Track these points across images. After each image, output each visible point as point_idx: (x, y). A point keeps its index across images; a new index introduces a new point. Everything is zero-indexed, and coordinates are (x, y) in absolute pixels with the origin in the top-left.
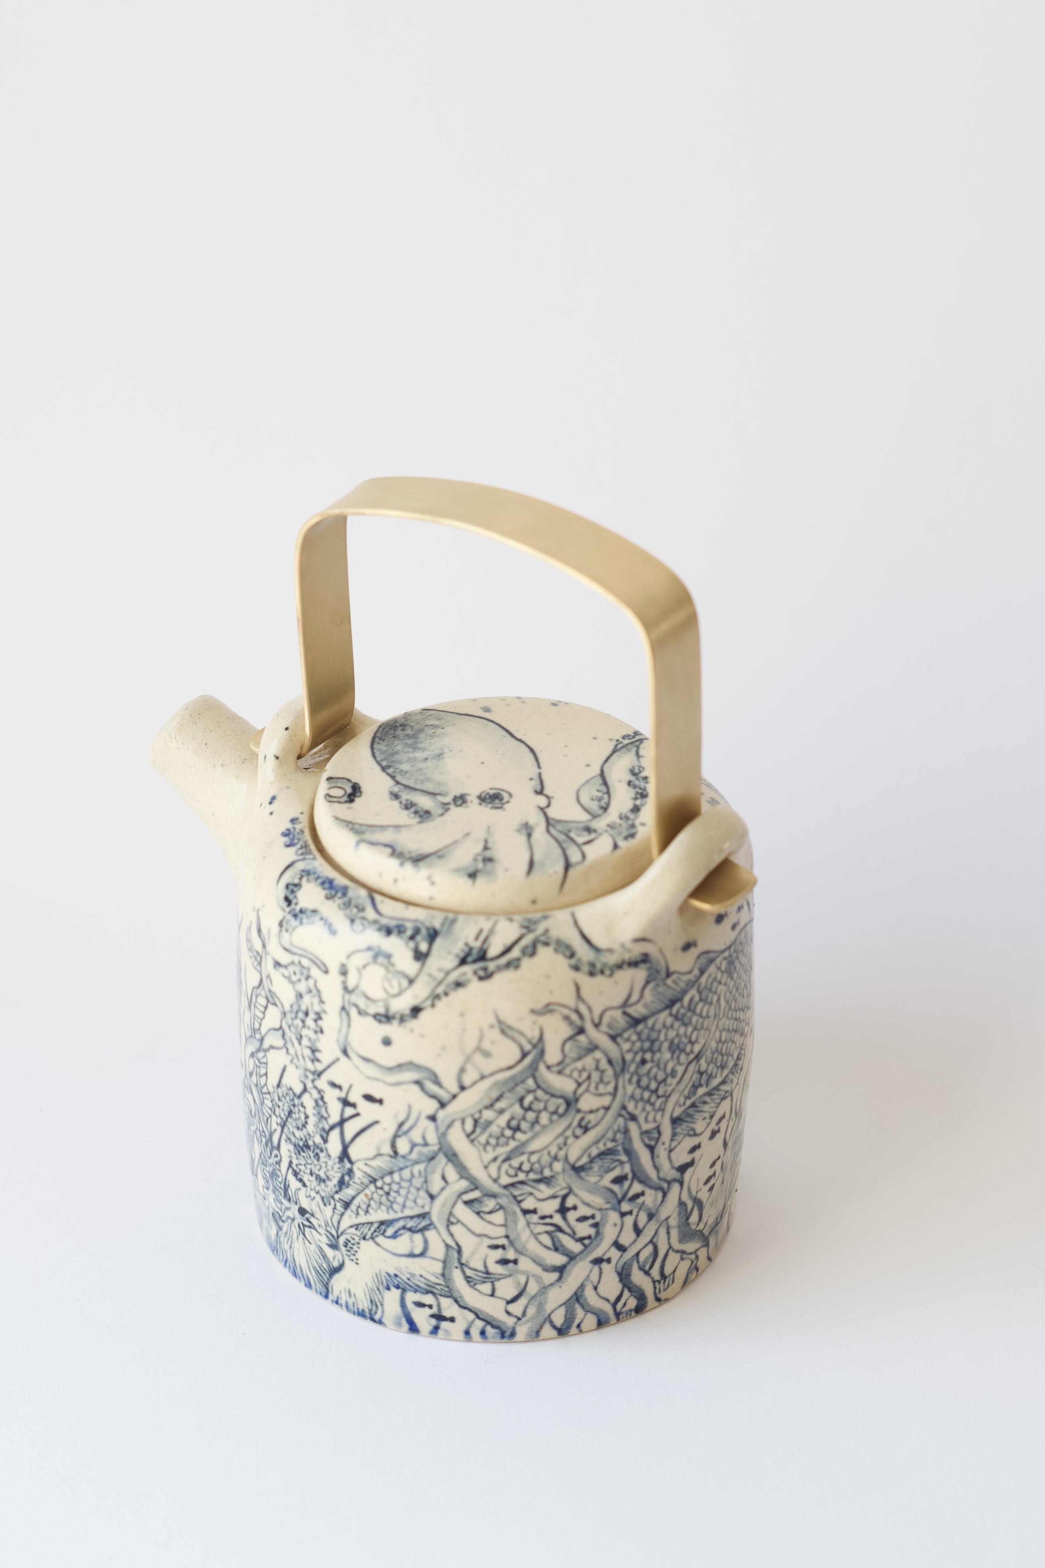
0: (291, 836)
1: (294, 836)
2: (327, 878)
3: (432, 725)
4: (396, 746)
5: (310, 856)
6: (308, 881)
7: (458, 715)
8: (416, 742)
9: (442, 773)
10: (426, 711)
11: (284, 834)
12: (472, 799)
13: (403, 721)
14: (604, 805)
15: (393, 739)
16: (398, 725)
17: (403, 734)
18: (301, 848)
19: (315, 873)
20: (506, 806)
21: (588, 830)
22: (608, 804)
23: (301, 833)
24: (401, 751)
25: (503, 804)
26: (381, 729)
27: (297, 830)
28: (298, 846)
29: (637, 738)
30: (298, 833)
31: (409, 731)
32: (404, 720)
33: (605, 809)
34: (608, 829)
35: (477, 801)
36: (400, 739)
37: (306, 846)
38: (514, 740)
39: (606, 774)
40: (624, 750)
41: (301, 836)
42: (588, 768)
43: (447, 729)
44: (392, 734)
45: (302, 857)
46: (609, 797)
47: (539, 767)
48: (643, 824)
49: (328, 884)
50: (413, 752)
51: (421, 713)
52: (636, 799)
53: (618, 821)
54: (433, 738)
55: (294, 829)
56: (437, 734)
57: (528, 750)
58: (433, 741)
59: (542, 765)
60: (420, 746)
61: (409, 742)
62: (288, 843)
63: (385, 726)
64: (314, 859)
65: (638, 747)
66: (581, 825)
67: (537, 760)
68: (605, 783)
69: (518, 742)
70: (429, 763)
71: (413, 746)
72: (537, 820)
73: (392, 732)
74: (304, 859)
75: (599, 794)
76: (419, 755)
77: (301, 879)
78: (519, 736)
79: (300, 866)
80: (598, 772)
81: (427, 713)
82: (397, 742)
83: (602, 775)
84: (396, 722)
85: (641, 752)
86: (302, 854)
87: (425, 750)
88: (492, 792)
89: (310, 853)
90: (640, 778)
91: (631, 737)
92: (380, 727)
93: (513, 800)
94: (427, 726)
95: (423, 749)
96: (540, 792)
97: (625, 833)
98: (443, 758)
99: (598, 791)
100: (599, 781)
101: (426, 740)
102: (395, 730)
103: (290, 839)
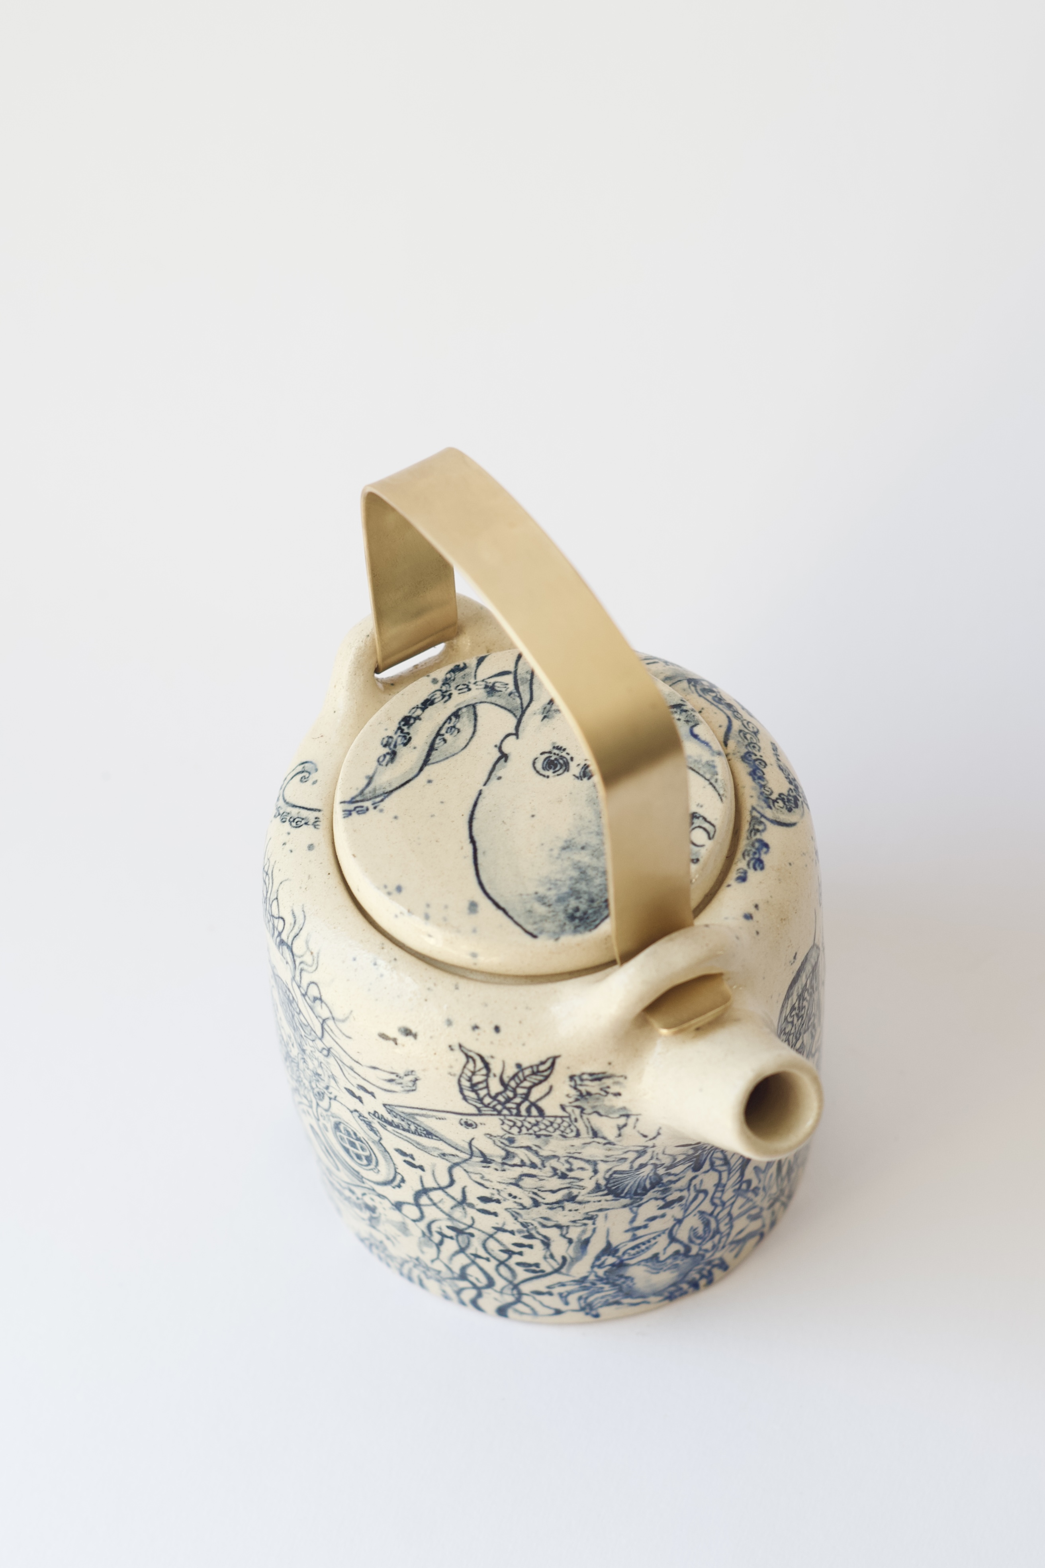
0: (757, 856)
1: (755, 853)
2: (754, 779)
3: (544, 904)
4: (600, 885)
5: (755, 814)
6: (772, 793)
7: (508, 909)
8: (577, 882)
9: (581, 818)
10: (535, 933)
11: (761, 865)
12: (575, 769)
13: (569, 926)
14: (453, 719)
15: (596, 898)
16: (577, 921)
17: (581, 902)
18: (758, 831)
19: (762, 793)
20: (548, 748)
21: (491, 690)
22: (449, 718)
23: (746, 853)
24: (600, 875)
25: (550, 752)
26: (597, 922)
27: (747, 858)
28: (758, 836)
29: (352, 807)
30: (748, 855)
31: (573, 903)
32: (567, 927)
33: (456, 714)
34: (472, 686)
35: (572, 765)
36: (589, 893)
37: (754, 831)
38: (478, 845)
39: (421, 762)
40: (378, 792)
41: (749, 848)
42: (431, 778)
43: (531, 890)
44: (593, 908)
45: (763, 820)
46: (441, 729)
47: (480, 793)
48: (435, 681)
49: (757, 774)
50: (589, 866)
51: (542, 932)
52: (418, 718)
53: (455, 693)
54: (557, 880)
55: (748, 865)
56: (548, 886)
57: (475, 824)
58: (558, 876)
59: (476, 794)
60: (575, 874)
61: (582, 886)
62: (765, 849)
63: (590, 925)
64: (754, 808)
65: (362, 792)
66: (493, 699)
67: (475, 805)
68: (432, 748)
69: (476, 838)
70: (583, 839)
71: (583, 876)
72: (532, 719)
73: (590, 911)
74: (762, 816)
75: (447, 736)
76: (585, 858)
77: (775, 801)
78: (470, 847)
79: (769, 813)
80: (427, 768)
81: (536, 929)
82: (595, 891)
83: (426, 762)
84: (576, 927)
85: (365, 782)
86: (761, 823)
87: (575, 864)
88: (550, 773)
89: (753, 818)
90: (392, 746)
91: (358, 809)
92: (596, 926)
93: (537, 754)
94: (550, 906)
95: (577, 866)
96: (504, 757)
97: (459, 675)
98: (566, 841)
99: (445, 741)
100: (433, 758)
101: (565, 881)
102: (585, 913)
103: (760, 854)
